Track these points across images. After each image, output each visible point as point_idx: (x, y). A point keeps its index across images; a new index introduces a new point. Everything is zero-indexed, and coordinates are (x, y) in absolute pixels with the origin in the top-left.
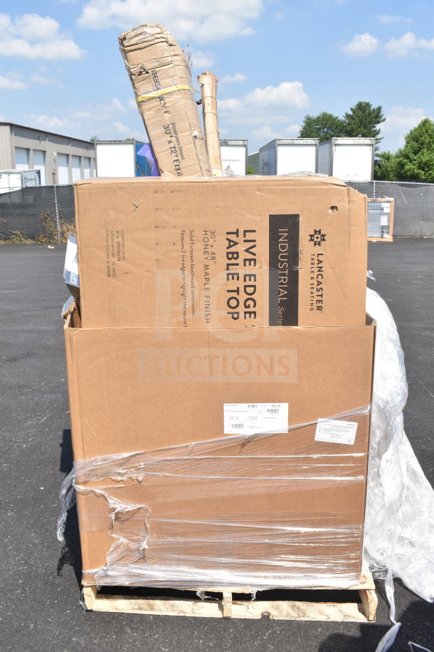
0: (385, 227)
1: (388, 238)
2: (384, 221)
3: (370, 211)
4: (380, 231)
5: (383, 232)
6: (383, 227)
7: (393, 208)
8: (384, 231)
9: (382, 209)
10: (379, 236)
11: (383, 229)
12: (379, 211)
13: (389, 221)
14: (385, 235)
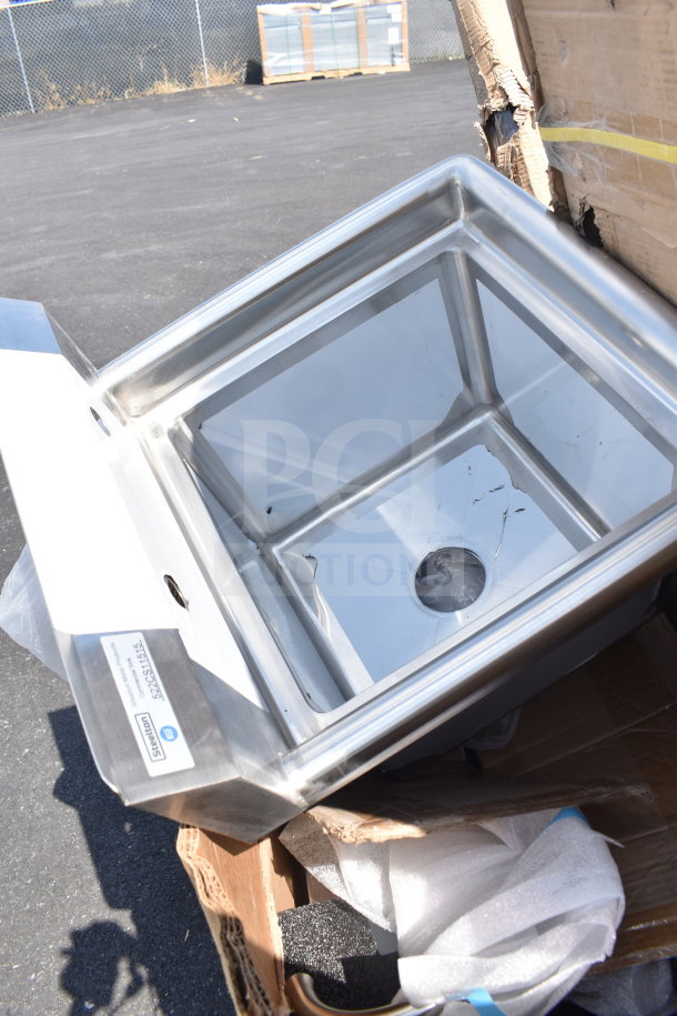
0: (396, 46)
1: (403, 65)
2: (394, 37)
3: (370, 22)
4: (389, 54)
5: (393, 56)
6: (392, 48)
7: (406, 13)
8: (396, 53)
9: (389, 16)
10: (389, 63)
11: (393, 52)
12: (383, 21)
13: (401, 37)
14: (397, 60)
